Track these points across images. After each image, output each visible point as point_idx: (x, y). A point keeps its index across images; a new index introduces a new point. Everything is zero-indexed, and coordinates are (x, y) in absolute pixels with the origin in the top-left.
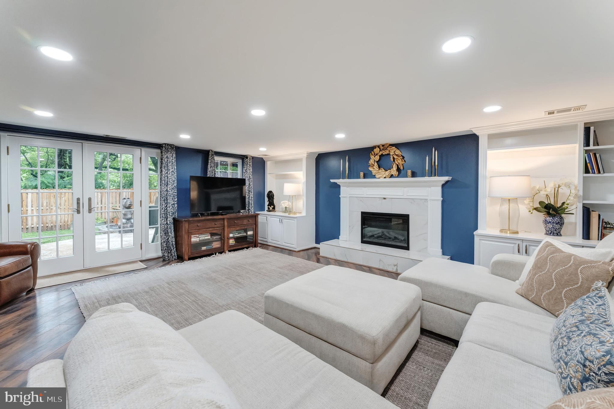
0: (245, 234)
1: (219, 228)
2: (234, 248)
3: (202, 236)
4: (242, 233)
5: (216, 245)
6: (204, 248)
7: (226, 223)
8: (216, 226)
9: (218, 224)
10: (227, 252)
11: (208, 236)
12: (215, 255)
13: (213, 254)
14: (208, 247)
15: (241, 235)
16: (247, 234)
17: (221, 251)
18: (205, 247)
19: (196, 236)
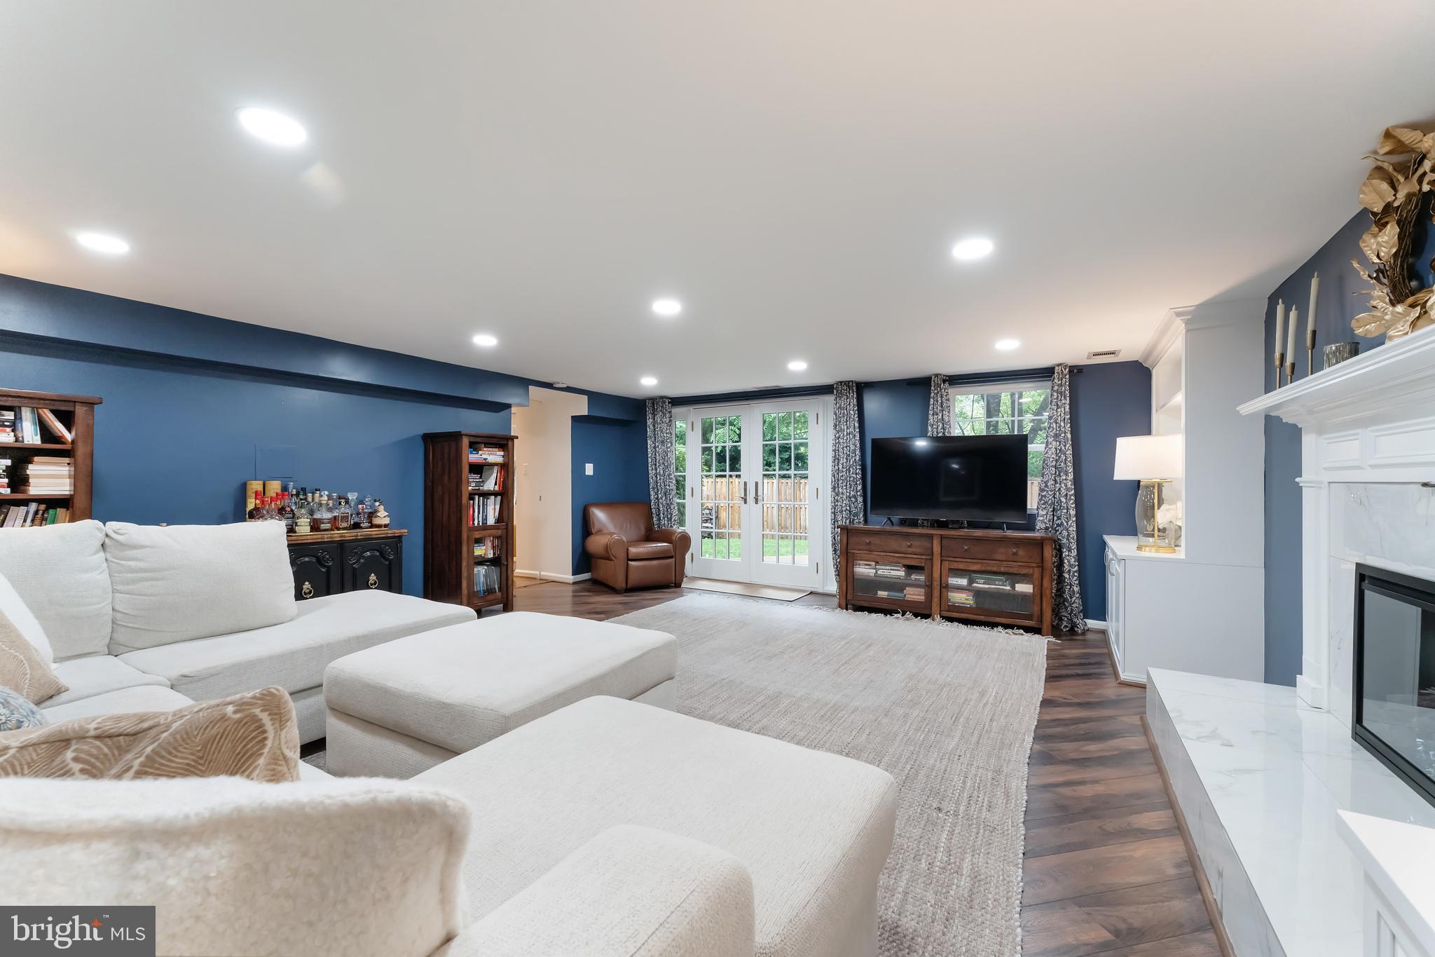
0: (1008, 588)
1: (919, 557)
2: (963, 616)
3: (883, 567)
4: (997, 583)
5: (915, 594)
6: (882, 594)
7: (937, 548)
8: (910, 550)
9: (918, 545)
10: (938, 618)
11: (899, 570)
12: (902, 616)
13: (899, 613)
14: (892, 593)
15: (993, 586)
16: (1013, 587)
17: (922, 612)
18: (886, 593)
19: (869, 565)
